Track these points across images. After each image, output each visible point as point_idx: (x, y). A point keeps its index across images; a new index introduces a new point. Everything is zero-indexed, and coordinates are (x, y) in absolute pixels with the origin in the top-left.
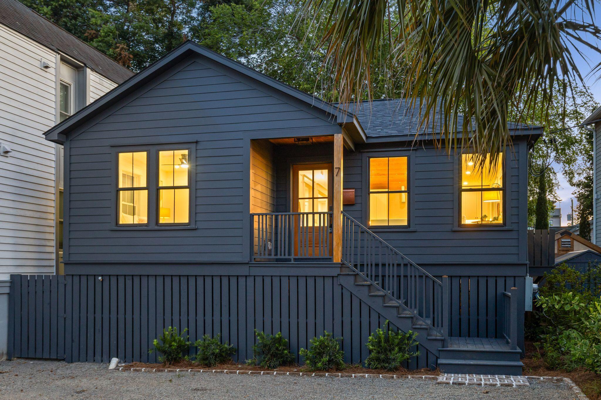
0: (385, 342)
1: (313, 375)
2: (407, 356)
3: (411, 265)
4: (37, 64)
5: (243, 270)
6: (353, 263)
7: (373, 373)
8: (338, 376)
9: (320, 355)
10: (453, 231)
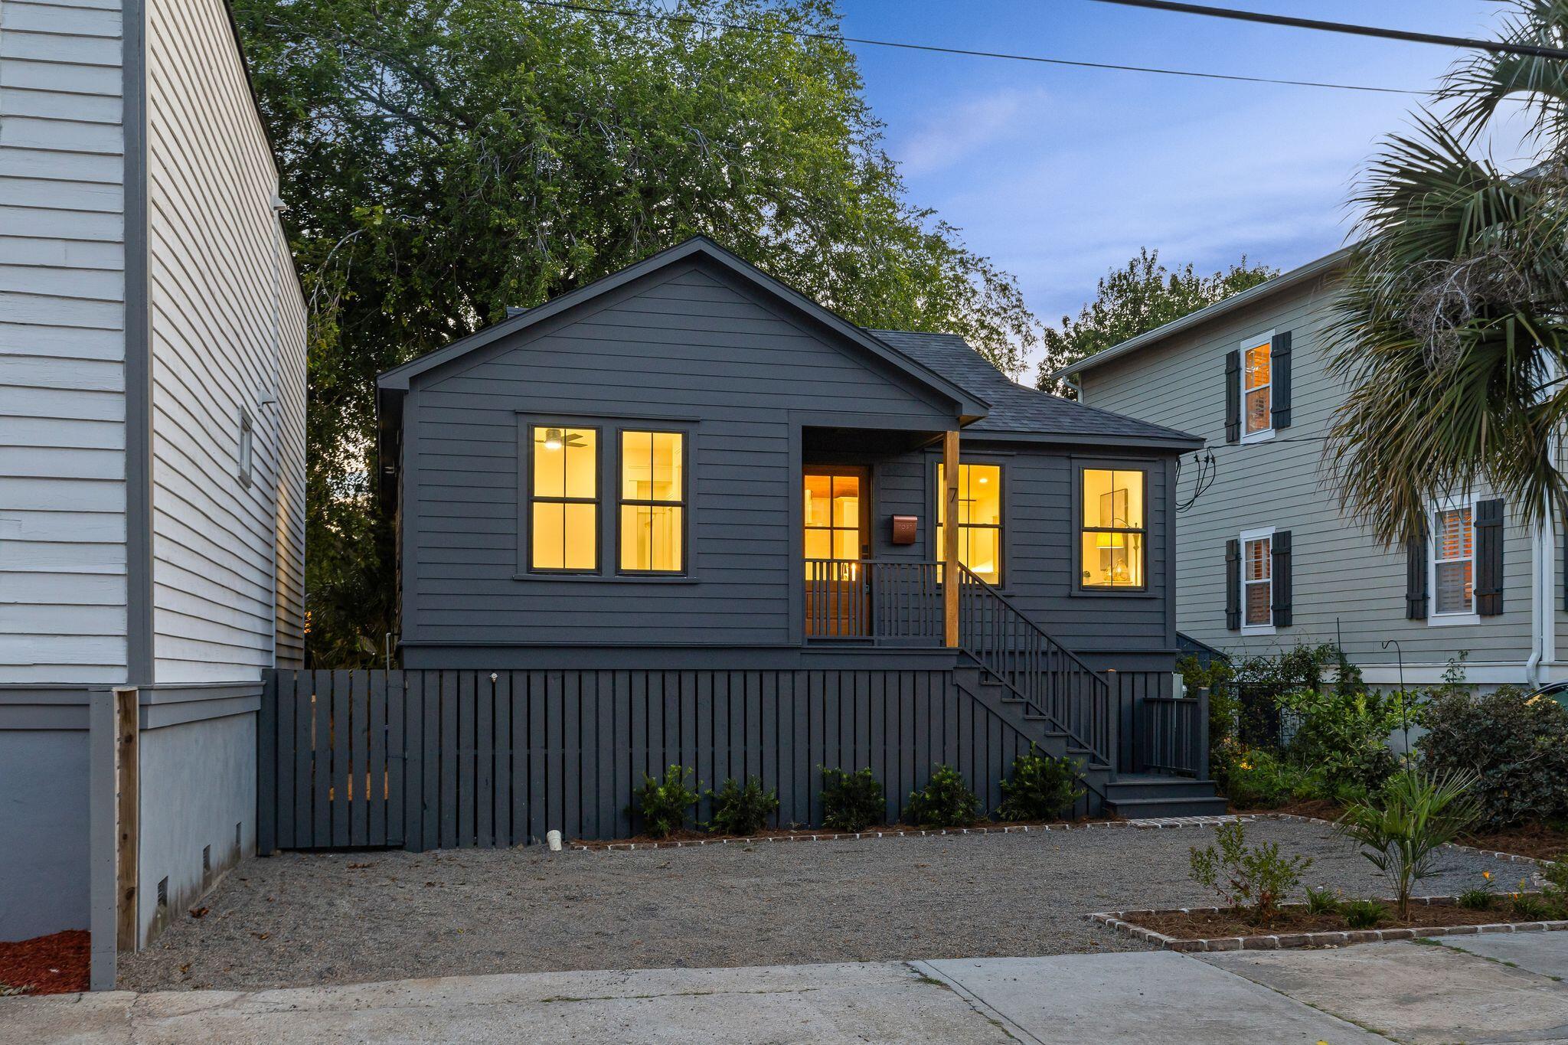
5: (789, 661)
10: (1070, 597)
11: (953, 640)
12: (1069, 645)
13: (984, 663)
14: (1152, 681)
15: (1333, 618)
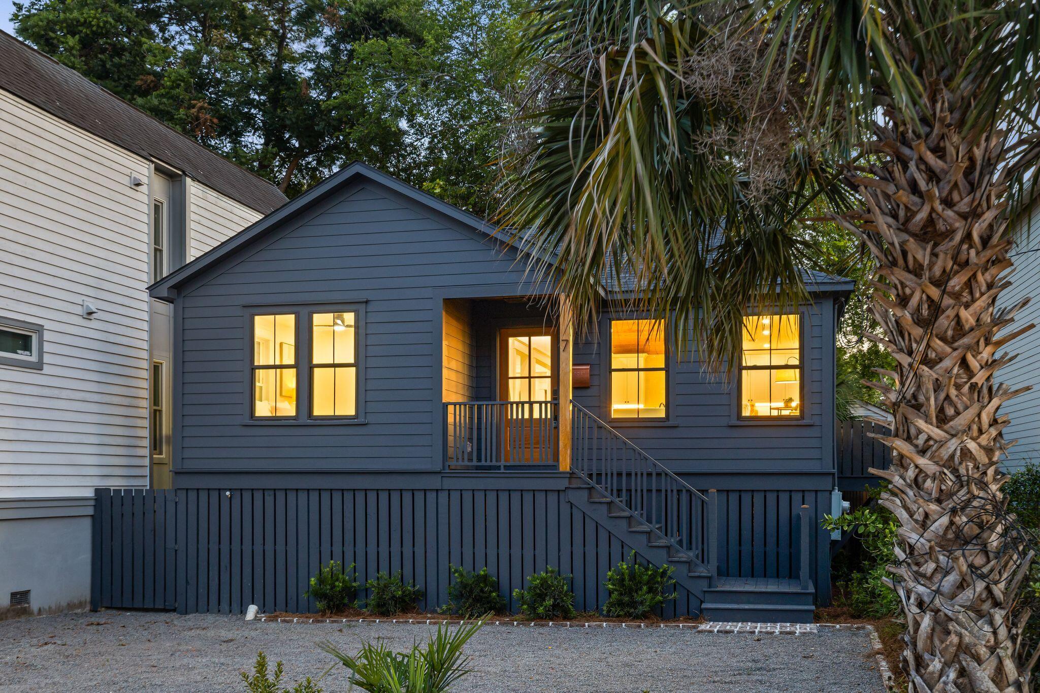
0: (630, 580)
1: (532, 624)
2: (659, 598)
3: (666, 474)
4: (126, 181)
5: (434, 482)
6: (586, 472)
7: (614, 622)
8: (566, 625)
9: (542, 597)
10: (724, 426)
11: (565, 464)
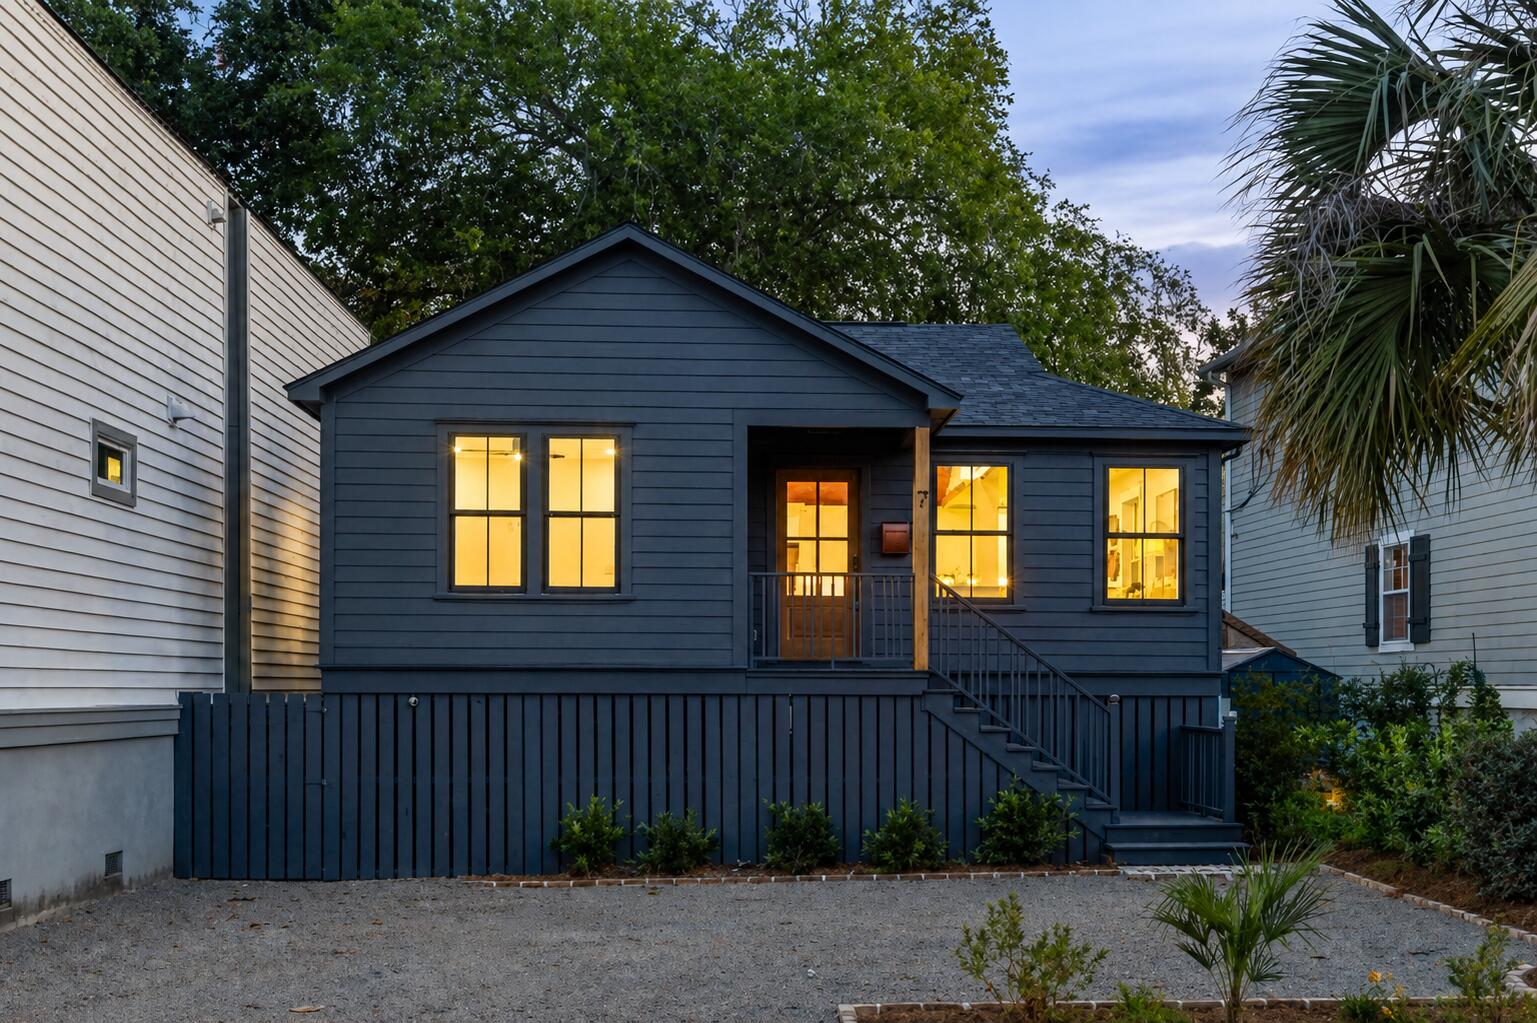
10: (1092, 612)
11: (922, 660)
12: (1063, 665)
13: (959, 686)
14: (1192, 708)
15: (1468, 633)
